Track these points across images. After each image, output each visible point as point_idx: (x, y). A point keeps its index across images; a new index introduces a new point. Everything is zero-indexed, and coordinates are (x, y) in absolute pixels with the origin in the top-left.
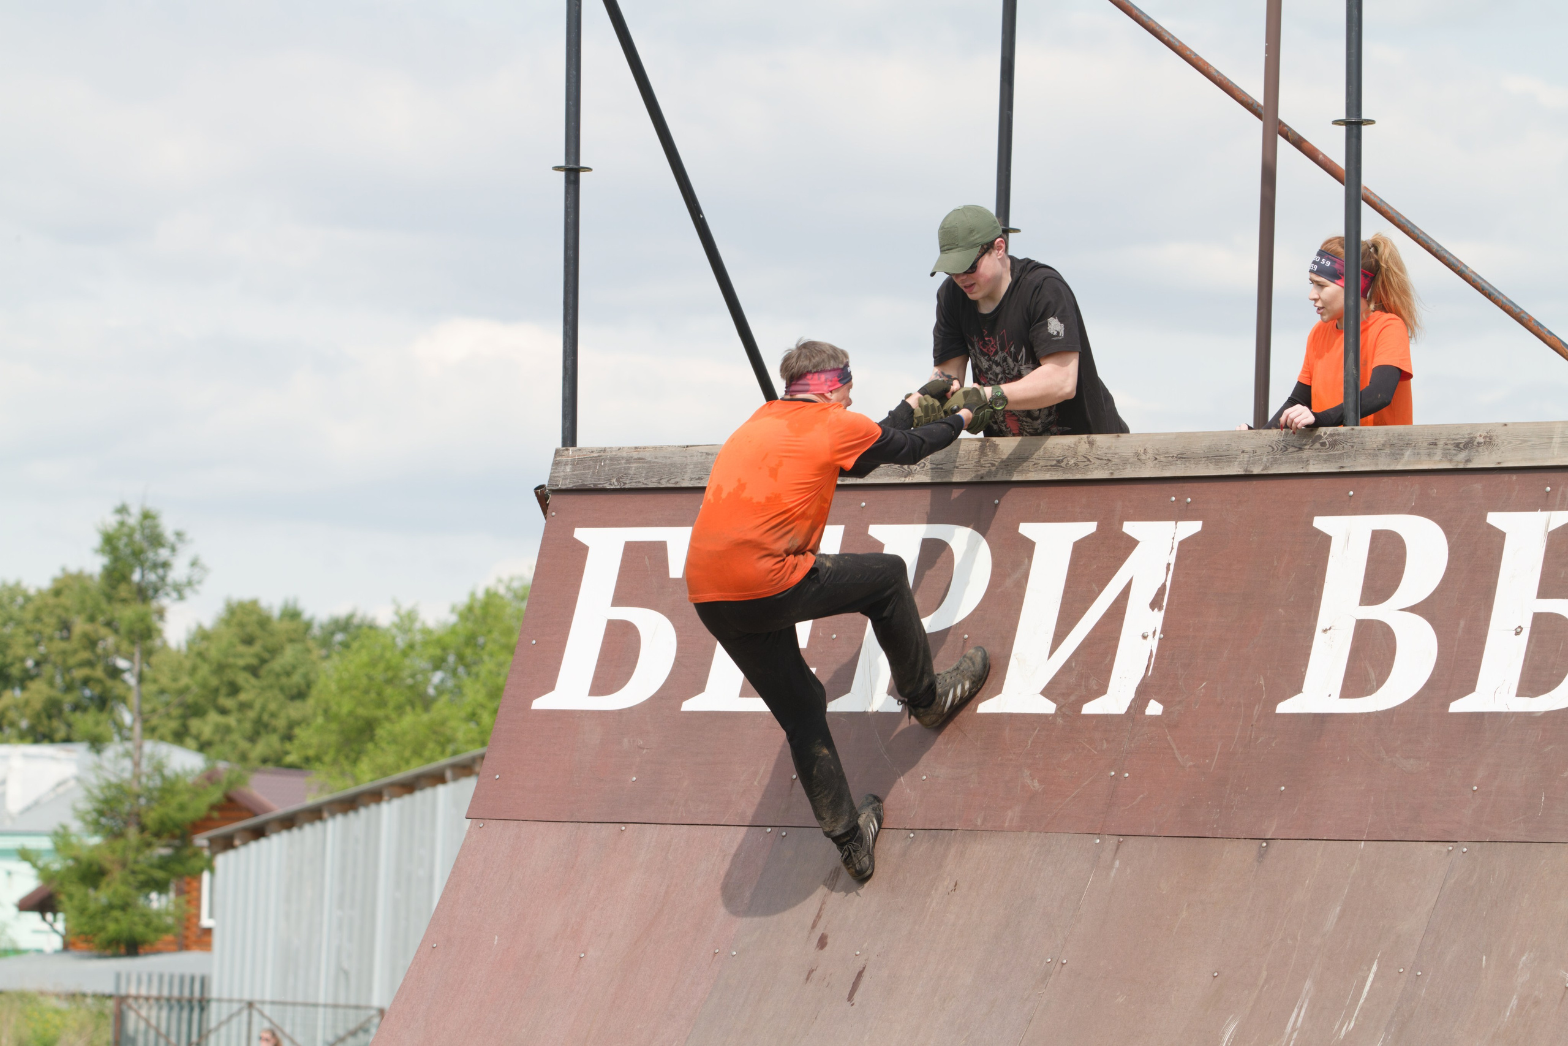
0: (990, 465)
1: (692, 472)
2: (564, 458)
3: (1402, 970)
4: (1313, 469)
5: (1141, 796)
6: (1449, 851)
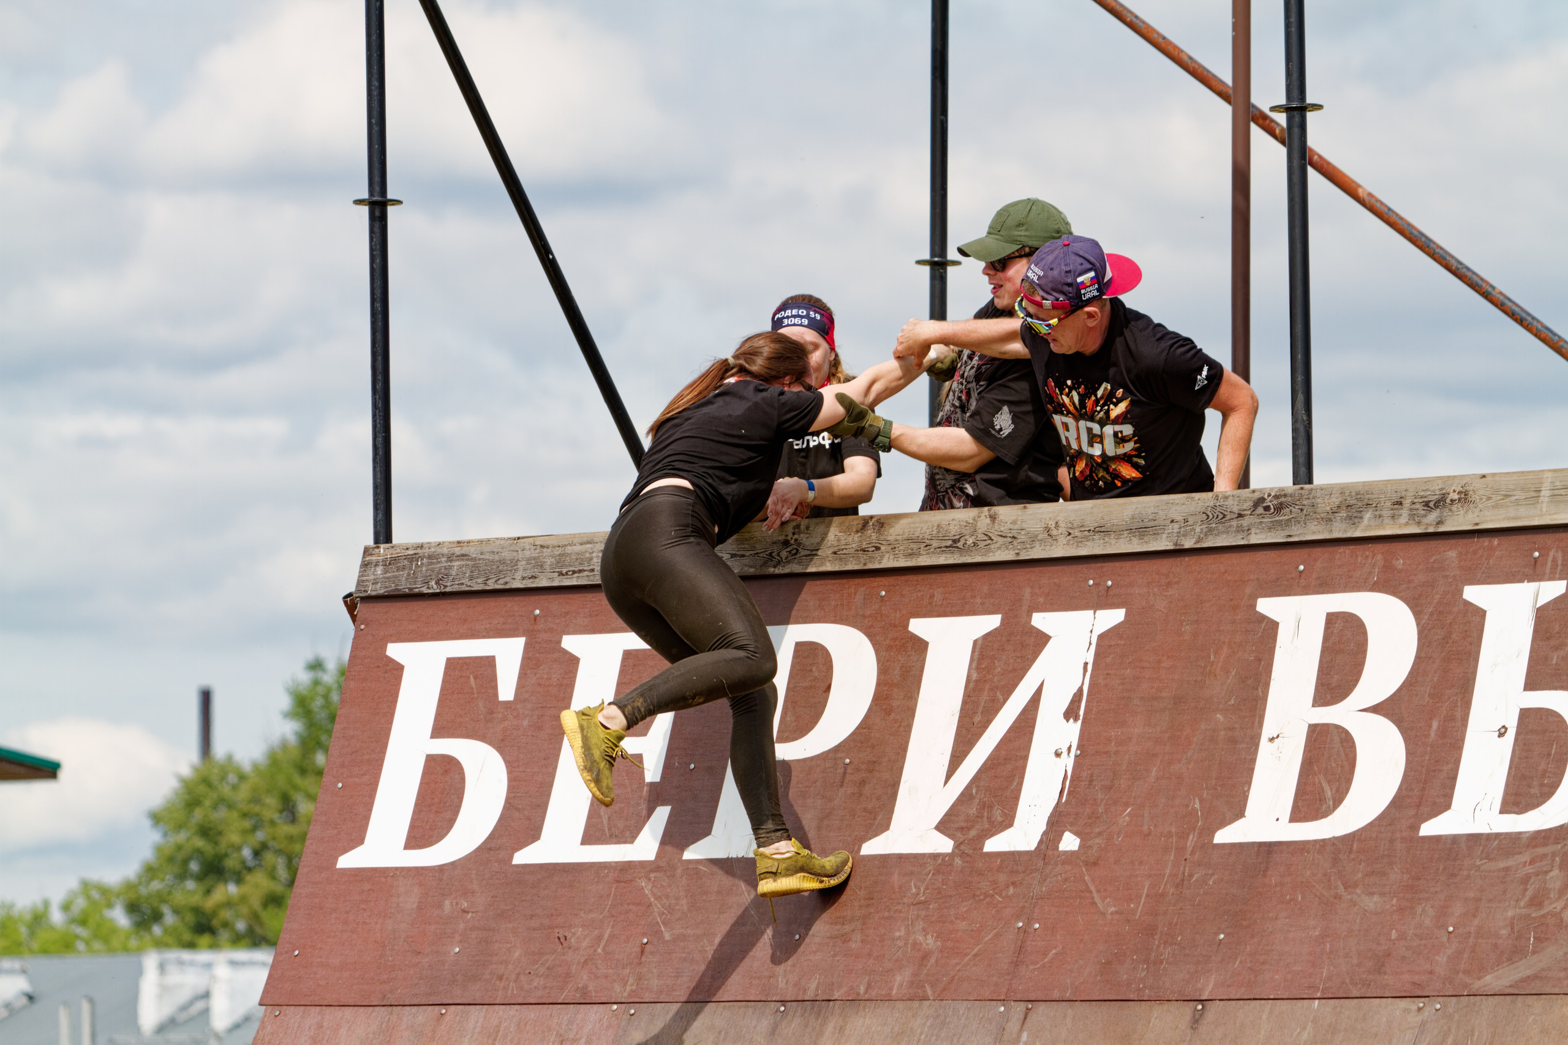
0: (874, 549)
1: (525, 570)
2: (374, 558)
4: (1255, 539)
5: (1054, 951)
6: (1420, 1009)
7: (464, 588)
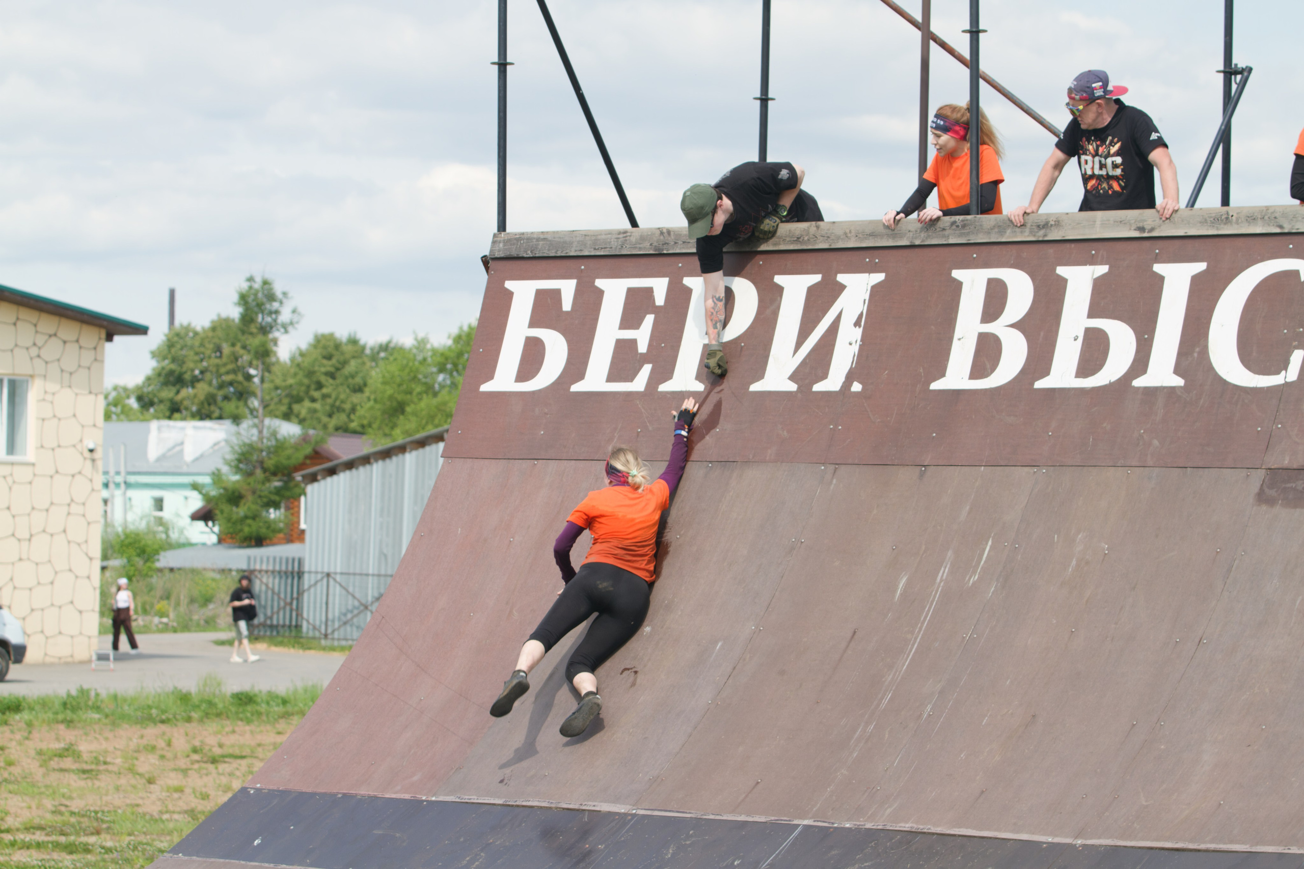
1: (577, 247)
2: (498, 239)
3: (1006, 544)
4: (951, 241)
5: (849, 440)
6: (1035, 472)
7: (545, 255)
